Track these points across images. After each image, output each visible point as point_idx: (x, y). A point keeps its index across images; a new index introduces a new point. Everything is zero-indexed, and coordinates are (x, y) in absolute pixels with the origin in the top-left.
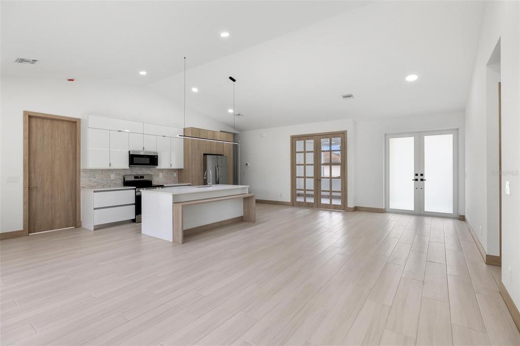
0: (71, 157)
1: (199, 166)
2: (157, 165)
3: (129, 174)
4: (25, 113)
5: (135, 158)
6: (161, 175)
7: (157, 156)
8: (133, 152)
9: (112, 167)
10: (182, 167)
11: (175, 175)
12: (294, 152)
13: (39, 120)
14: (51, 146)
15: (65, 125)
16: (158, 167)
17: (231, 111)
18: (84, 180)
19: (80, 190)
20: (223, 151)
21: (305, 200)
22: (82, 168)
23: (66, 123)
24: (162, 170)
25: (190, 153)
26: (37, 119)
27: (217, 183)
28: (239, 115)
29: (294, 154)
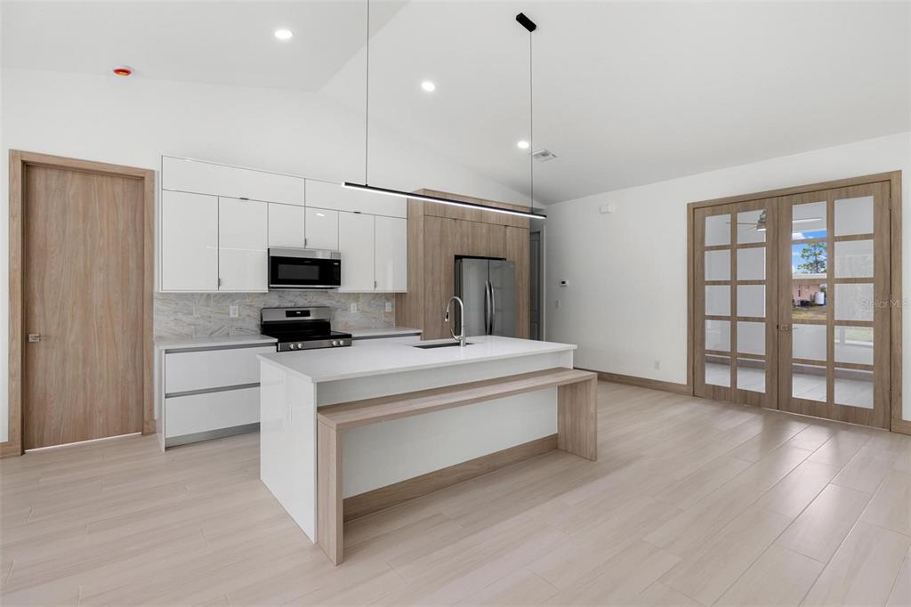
0: (132, 264)
1: (443, 286)
2: (338, 283)
3: (275, 305)
4: (13, 154)
5: (281, 267)
6: (353, 307)
7: (339, 261)
8: (275, 250)
9: (225, 289)
10: (403, 288)
11: (389, 307)
12: (697, 249)
13: (54, 174)
14: (85, 235)
15: (119, 187)
16: (342, 289)
17: (524, 145)
18: (162, 321)
19: (153, 344)
20: (505, 248)
21: (734, 381)
22: (156, 289)
23: (120, 181)
24: (356, 296)
25: (421, 254)
26: (49, 172)
27: (489, 330)
28: (544, 154)
29: (698, 254)
